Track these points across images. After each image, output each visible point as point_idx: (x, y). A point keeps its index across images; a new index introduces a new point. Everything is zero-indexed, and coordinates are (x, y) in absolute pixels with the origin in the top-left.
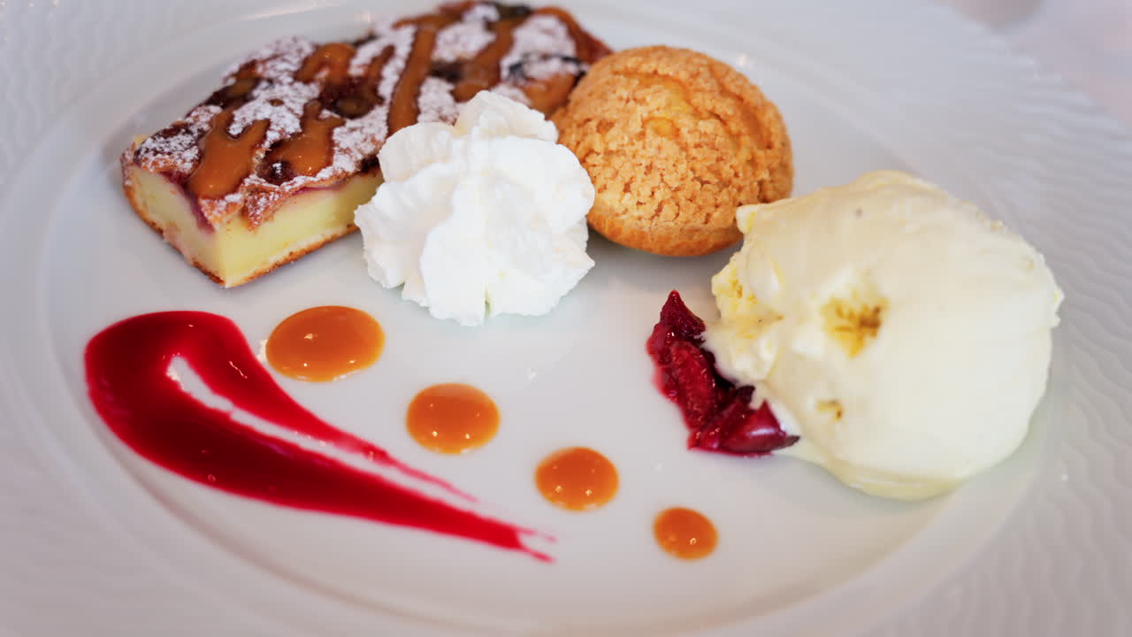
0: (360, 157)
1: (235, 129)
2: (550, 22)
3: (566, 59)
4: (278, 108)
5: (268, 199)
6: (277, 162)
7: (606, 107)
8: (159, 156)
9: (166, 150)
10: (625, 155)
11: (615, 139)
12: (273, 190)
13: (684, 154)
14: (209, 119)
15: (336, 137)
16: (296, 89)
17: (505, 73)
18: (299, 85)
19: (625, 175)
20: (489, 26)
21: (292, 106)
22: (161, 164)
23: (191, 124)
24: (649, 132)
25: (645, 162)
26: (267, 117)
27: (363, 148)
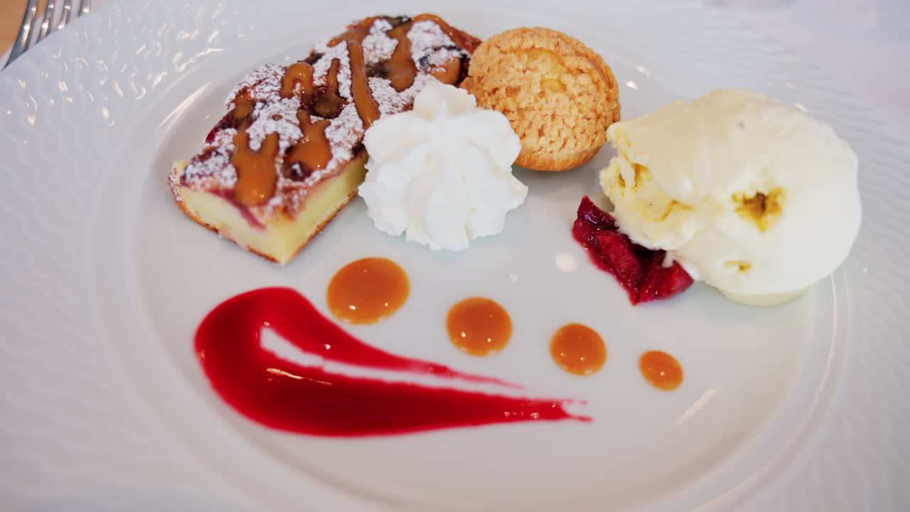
0: (350, 147)
1: (255, 145)
2: (428, 25)
3: (450, 48)
4: (280, 122)
5: (299, 195)
6: (294, 163)
7: (510, 77)
8: (204, 179)
9: (208, 172)
10: (534, 110)
11: (524, 99)
12: (300, 187)
13: (572, 102)
14: (231, 140)
15: (328, 136)
16: (285, 104)
17: (418, 65)
18: (285, 100)
19: (537, 125)
20: (389, 34)
21: (287, 117)
22: (208, 186)
23: (218, 147)
24: (548, 91)
25: (550, 113)
26: (274, 130)
27: (350, 139)
